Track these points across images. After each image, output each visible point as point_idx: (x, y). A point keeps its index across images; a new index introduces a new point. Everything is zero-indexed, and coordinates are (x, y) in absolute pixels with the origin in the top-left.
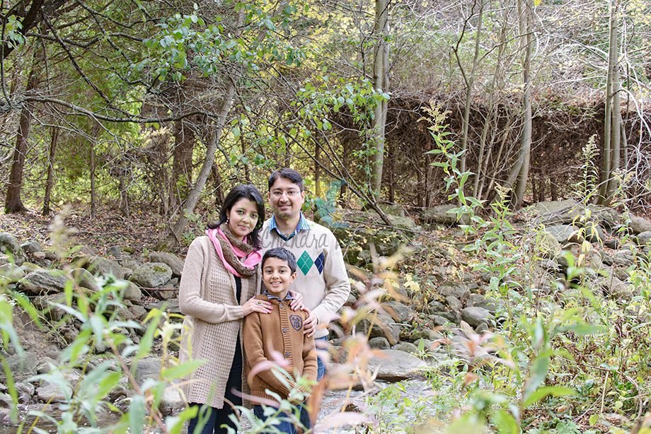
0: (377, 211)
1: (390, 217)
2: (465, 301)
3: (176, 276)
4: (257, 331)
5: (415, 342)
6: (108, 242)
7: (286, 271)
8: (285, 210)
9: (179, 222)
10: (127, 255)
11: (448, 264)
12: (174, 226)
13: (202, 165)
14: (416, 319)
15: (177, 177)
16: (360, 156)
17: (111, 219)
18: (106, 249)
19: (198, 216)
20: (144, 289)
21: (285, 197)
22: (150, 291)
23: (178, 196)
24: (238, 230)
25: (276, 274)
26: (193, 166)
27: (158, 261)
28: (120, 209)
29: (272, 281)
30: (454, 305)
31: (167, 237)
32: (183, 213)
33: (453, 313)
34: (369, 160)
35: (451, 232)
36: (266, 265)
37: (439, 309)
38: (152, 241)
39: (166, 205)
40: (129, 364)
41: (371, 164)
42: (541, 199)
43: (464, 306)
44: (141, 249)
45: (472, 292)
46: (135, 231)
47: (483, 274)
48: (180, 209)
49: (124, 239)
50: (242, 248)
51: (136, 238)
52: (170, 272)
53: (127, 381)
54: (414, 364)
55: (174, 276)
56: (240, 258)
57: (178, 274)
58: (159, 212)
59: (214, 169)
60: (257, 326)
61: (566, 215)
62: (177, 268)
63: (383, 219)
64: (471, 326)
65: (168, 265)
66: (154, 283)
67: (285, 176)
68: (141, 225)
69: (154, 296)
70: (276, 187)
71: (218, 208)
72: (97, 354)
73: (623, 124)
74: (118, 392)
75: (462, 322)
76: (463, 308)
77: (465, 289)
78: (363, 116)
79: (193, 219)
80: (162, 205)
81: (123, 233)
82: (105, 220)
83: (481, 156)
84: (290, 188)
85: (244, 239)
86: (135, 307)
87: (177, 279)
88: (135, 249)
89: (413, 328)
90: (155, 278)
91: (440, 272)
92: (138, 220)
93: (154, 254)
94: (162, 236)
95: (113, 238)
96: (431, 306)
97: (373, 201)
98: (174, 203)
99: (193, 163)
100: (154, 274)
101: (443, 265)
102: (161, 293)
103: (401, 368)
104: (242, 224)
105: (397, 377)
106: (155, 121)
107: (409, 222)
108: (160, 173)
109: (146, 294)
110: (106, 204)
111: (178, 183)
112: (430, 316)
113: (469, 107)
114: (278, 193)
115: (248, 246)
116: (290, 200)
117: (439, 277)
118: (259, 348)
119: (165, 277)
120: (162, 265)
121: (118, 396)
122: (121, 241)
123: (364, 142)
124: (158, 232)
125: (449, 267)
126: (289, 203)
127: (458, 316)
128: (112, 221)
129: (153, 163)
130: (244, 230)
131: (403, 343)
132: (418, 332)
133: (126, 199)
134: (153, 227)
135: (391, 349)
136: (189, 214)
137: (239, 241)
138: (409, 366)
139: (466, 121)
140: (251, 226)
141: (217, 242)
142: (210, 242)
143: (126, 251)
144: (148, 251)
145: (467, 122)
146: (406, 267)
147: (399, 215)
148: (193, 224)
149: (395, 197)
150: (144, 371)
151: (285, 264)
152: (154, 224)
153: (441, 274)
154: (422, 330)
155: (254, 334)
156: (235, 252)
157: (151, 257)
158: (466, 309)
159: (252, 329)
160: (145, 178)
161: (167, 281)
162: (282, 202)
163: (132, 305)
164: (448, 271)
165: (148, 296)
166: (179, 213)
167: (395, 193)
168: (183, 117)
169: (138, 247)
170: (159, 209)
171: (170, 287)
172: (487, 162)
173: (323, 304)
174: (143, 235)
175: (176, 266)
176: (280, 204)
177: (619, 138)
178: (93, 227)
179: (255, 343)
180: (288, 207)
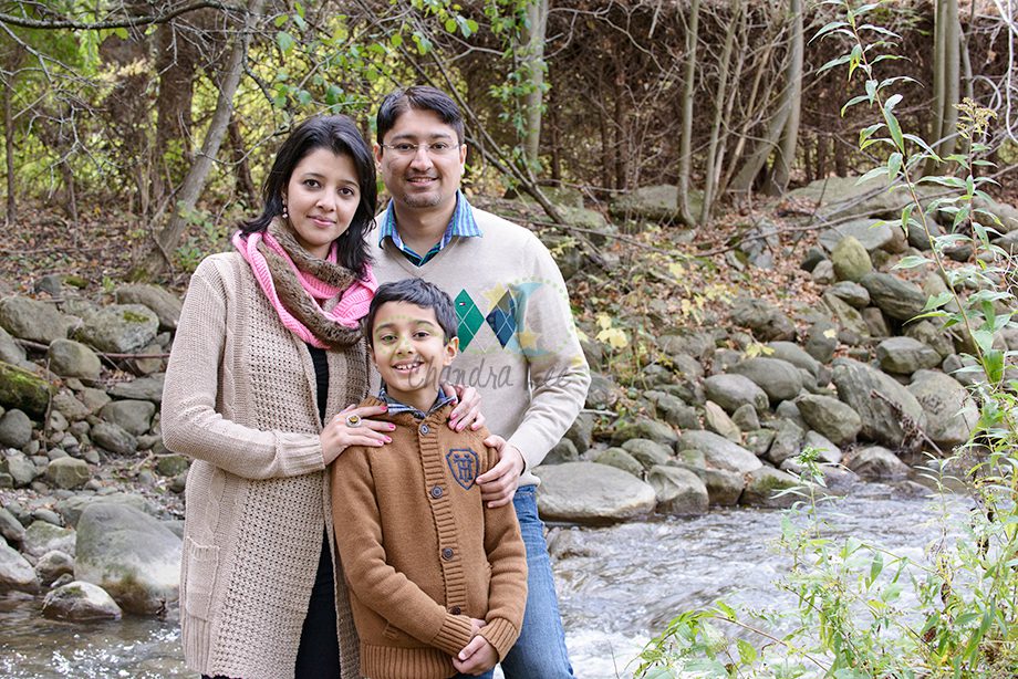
0: (538, 199)
1: (561, 210)
2: (708, 363)
3: (167, 329)
4: (364, 499)
5: (625, 445)
6: (37, 268)
7: (432, 333)
8: (423, 189)
9: (169, 227)
10: (73, 292)
11: (670, 294)
12: (161, 234)
13: (209, 122)
14: (622, 400)
15: (165, 146)
16: (505, 97)
17: (43, 225)
18: (33, 281)
19: (205, 213)
20: (106, 356)
21: (424, 158)
22: (117, 361)
23: (166, 180)
24: (309, 230)
25: (406, 342)
26: (194, 124)
27: (132, 302)
28: (61, 206)
29: (396, 361)
30: (690, 372)
31: (149, 255)
32: (177, 209)
33: (688, 386)
34: (521, 104)
35: (669, 235)
36: (378, 324)
37: (662, 381)
38: (119, 263)
39: (145, 194)
40: (79, 508)
41: (523, 112)
42: (819, 176)
43: (707, 374)
44: (100, 280)
45: (719, 346)
46: (88, 246)
47: (735, 313)
48: (171, 203)
49: (68, 262)
50: (322, 275)
51: (90, 259)
52: (155, 321)
53: (74, 542)
54: (630, 490)
55: (162, 329)
56: (321, 302)
57: (170, 324)
58: (131, 209)
59: (232, 130)
60: (364, 485)
61: (875, 202)
62: (168, 315)
63: (548, 213)
64: (724, 409)
65: (151, 308)
66: (125, 344)
67: (424, 106)
68: (100, 234)
69: (125, 369)
70: (402, 132)
71: (243, 198)
72: (16, 489)
73: (963, 39)
74: (57, 567)
75: (709, 403)
76: (706, 377)
77: (706, 341)
78: (507, 22)
79: (195, 219)
80: (137, 196)
81: (65, 250)
82: (34, 226)
83: (721, 95)
84: (437, 136)
85: (330, 252)
86: (89, 392)
87: (167, 335)
88: (88, 280)
89: (615, 418)
90: (126, 334)
91: (657, 309)
92: (94, 224)
93: (124, 287)
94: (138, 254)
95: (48, 260)
96: (647, 374)
97: (529, 180)
98: (159, 193)
99: (195, 119)
100: (124, 326)
101: (660, 297)
102: (138, 362)
103: (606, 499)
104: (316, 212)
105: (600, 516)
106: (119, 26)
107: (596, 219)
108: (133, 140)
109: (109, 366)
110: (37, 198)
111: (167, 156)
112: (647, 394)
113: (697, 6)
114: (405, 147)
115: (341, 270)
116: (436, 165)
117: (655, 319)
118: (373, 545)
119: (146, 332)
120: (141, 310)
121: (58, 574)
122: (63, 265)
123: (512, 71)
124: (131, 246)
125: (671, 299)
126: (432, 174)
127: (698, 392)
128: (46, 229)
129: (121, 121)
130: (322, 228)
131: (599, 446)
132: (626, 424)
133: (72, 186)
134: (121, 237)
135: (581, 460)
136: (188, 210)
137: (316, 258)
138: (622, 495)
139: (692, 32)
140: (341, 219)
141: (260, 261)
142: (243, 265)
143: (71, 283)
144: (112, 283)
145: (695, 34)
146: (595, 300)
147: (575, 206)
148: (195, 229)
149: (564, 173)
150: (106, 524)
151: (428, 315)
152: (122, 231)
153: (658, 313)
154: (633, 421)
155: (359, 508)
156: (307, 288)
157: (119, 294)
158: (712, 379)
159: (351, 496)
160: (106, 148)
161: (148, 339)
162: (416, 170)
163: (82, 387)
164: (672, 308)
165: (114, 369)
166: (169, 211)
167: (562, 167)
168: (174, 16)
169: (93, 275)
170: (131, 203)
171: (156, 350)
172: (730, 107)
173: (532, 421)
174: (103, 254)
175: (166, 310)
176: (411, 174)
177: (958, 63)
178: (10, 241)
179: (359, 531)
180: (430, 183)
